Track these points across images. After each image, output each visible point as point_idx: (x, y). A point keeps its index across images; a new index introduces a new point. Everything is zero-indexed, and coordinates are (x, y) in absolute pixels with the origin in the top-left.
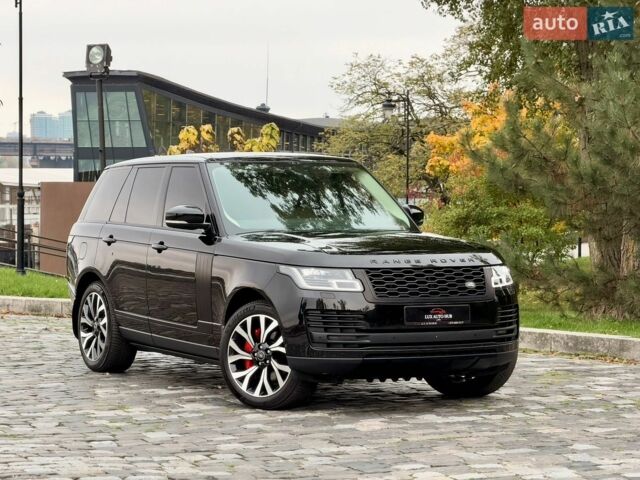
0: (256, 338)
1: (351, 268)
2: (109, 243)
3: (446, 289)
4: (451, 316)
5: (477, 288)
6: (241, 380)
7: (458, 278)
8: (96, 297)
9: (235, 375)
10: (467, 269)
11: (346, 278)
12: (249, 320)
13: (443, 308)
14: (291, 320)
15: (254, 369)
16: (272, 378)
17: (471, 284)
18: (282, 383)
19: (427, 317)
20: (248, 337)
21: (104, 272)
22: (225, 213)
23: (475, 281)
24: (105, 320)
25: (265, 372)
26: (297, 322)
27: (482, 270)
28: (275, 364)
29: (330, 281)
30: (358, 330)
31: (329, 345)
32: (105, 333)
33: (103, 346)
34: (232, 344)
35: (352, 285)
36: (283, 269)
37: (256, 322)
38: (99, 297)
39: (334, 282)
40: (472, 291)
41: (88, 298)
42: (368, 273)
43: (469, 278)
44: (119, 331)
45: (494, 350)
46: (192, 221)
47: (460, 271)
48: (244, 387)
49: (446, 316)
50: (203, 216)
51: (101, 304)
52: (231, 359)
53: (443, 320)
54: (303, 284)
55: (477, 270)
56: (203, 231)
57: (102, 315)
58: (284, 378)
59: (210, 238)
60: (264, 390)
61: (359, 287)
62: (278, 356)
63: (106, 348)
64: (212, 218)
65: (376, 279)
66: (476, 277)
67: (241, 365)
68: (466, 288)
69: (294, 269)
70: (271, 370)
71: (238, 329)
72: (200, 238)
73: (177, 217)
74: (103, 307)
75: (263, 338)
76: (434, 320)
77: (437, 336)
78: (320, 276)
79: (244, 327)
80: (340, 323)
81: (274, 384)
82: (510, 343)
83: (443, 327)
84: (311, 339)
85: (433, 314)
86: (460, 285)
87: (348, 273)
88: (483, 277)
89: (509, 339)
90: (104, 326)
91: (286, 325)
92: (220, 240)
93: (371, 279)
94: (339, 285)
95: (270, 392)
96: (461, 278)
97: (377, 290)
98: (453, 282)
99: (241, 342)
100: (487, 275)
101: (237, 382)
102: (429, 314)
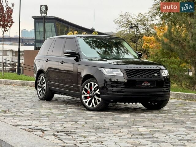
0: (91, 90)
1: (120, 69)
2: (47, 61)
3: (149, 76)
4: (150, 84)
5: (158, 76)
6: (86, 102)
7: (152, 73)
8: (42, 78)
9: (84, 101)
10: (155, 70)
11: (118, 72)
12: (89, 84)
13: (148, 82)
14: (102, 85)
15: (90, 99)
16: (95, 102)
17: (156, 75)
18: (98, 103)
19: (143, 84)
20: (88, 89)
21: (45, 70)
22: (83, 53)
23: (157, 74)
24: (45, 85)
25: (93, 100)
26: (103, 85)
27: (160, 71)
28: (96, 97)
29: (114, 72)
30: (122, 88)
31: (113, 92)
32: (45, 88)
33: (44, 92)
34: (84, 91)
35: (120, 74)
36: (100, 69)
37: (91, 85)
38: (43, 78)
39: (115, 73)
40: (156, 77)
41: (40, 78)
42: (125, 70)
43: (156, 73)
44: (49, 88)
45: (163, 95)
46: (72, 55)
47: (153, 71)
48: (87, 104)
49: (148, 84)
50: (75, 53)
51: (44, 80)
52: (83, 96)
53: (148, 85)
54: (105, 73)
55: (158, 71)
56: (75, 57)
57: (44, 83)
58: (99, 101)
59: (78, 59)
60: (93, 105)
61: (122, 75)
62: (97, 95)
63: (45, 93)
64: (78, 54)
65: (127, 72)
67: (86, 98)
68: (154, 76)
69: (103, 69)
70: (95, 99)
71: (86, 87)
72: (75, 60)
73: (68, 53)
74: (45, 81)
75: (93, 90)
76: (145, 85)
77: (146, 90)
78: (111, 71)
79: (87, 86)
80: (117, 85)
81: (96, 104)
82: (167, 93)
83: (147, 87)
84: (108, 90)
85: (144, 83)
86: (153, 75)
87: (119, 70)
88: (160, 73)
89: (167, 92)
90: (45, 86)
91: (100, 86)
92: (80, 60)
93: (126, 72)
94: (116, 74)
95: (95, 106)
96: (153, 73)
97: (128, 76)
98: (151, 74)
99: (86, 90)
100: (161, 72)
101: (85, 103)
102: (143, 83)
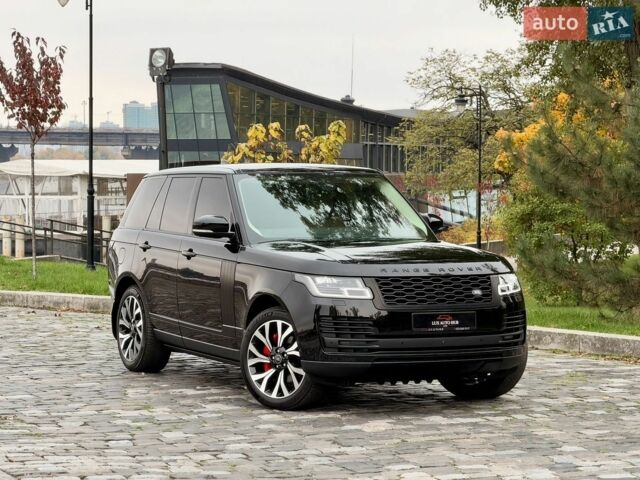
0: (274, 342)
1: (362, 277)
2: (145, 250)
3: (453, 297)
4: (457, 322)
5: (483, 295)
6: (260, 381)
7: (465, 286)
8: (133, 300)
9: (255, 378)
10: (474, 277)
11: (356, 286)
12: (267, 325)
13: (450, 315)
15: (271, 372)
16: (289, 381)
17: (477, 292)
18: (297, 386)
19: (434, 323)
20: (266, 341)
21: (139, 275)
22: (251, 225)
23: (482, 289)
24: (141, 323)
25: (282, 374)
26: (312, 327)
27: (489, 278)
28: (291, 368)
29: (341, 289)
30: (368, 336)
31: (340, 350)
32: (141, 335)
33: (139, 346)
34: (252, 347)
35: (361, 293)
36: (298, 277)
37: (273, 327)
38: (136, 301)
39: (345, 290)
40: (478, 299)
41: (126, 301)
42: (378, 281)
43: (476, 286)
44: (154, 333)
45: (501, 354)
46: (217, 230)
47: (467, 279)
48: (262, 389)
49: (453, 322)
50: (228, 225)
51: (137, 307)
52: (251, 362)
53: (449, 326)
54: (316, 292)
55: (484, 279)
56: (228, 239)
57: (138, 317)
58: (299, 381)
59: (235, 246)
60: (280, 392)
61: (369, 295)
62: (293, 360)
63: (141, 349)
64: (236, 228)
65: (385, 287)
66: (483, 285)
67: (260, 368)
68: (473, 296)
69: (308, 278)
70: (287, 374)
71: (257, 334)
72: (226, 246)
73: (204, 226)
74: (139, 310)
75: (280, 342)
76: (441, 326)
77: (443, 341)
78: (332, 284)
79: (263, 331)
80: (351, 330)
81: (290, 387)
82: (517, 348)
83: (450, 332)
84: (323, 344)
85: (440, 321)
86: (466, 293)
87: (359, 281)
88: (490, 285)
89: (516, 344)
90: (140, 328)
92: (243, 248)
93: (380, 288)
94: (350, 292)
95: (286, 394)
96: (468, 286)
97: (386, 298)
98: (460, 290)
99: (260, 346)
100: (494, 283)
101: (256, 384)
102: (436, 320)
